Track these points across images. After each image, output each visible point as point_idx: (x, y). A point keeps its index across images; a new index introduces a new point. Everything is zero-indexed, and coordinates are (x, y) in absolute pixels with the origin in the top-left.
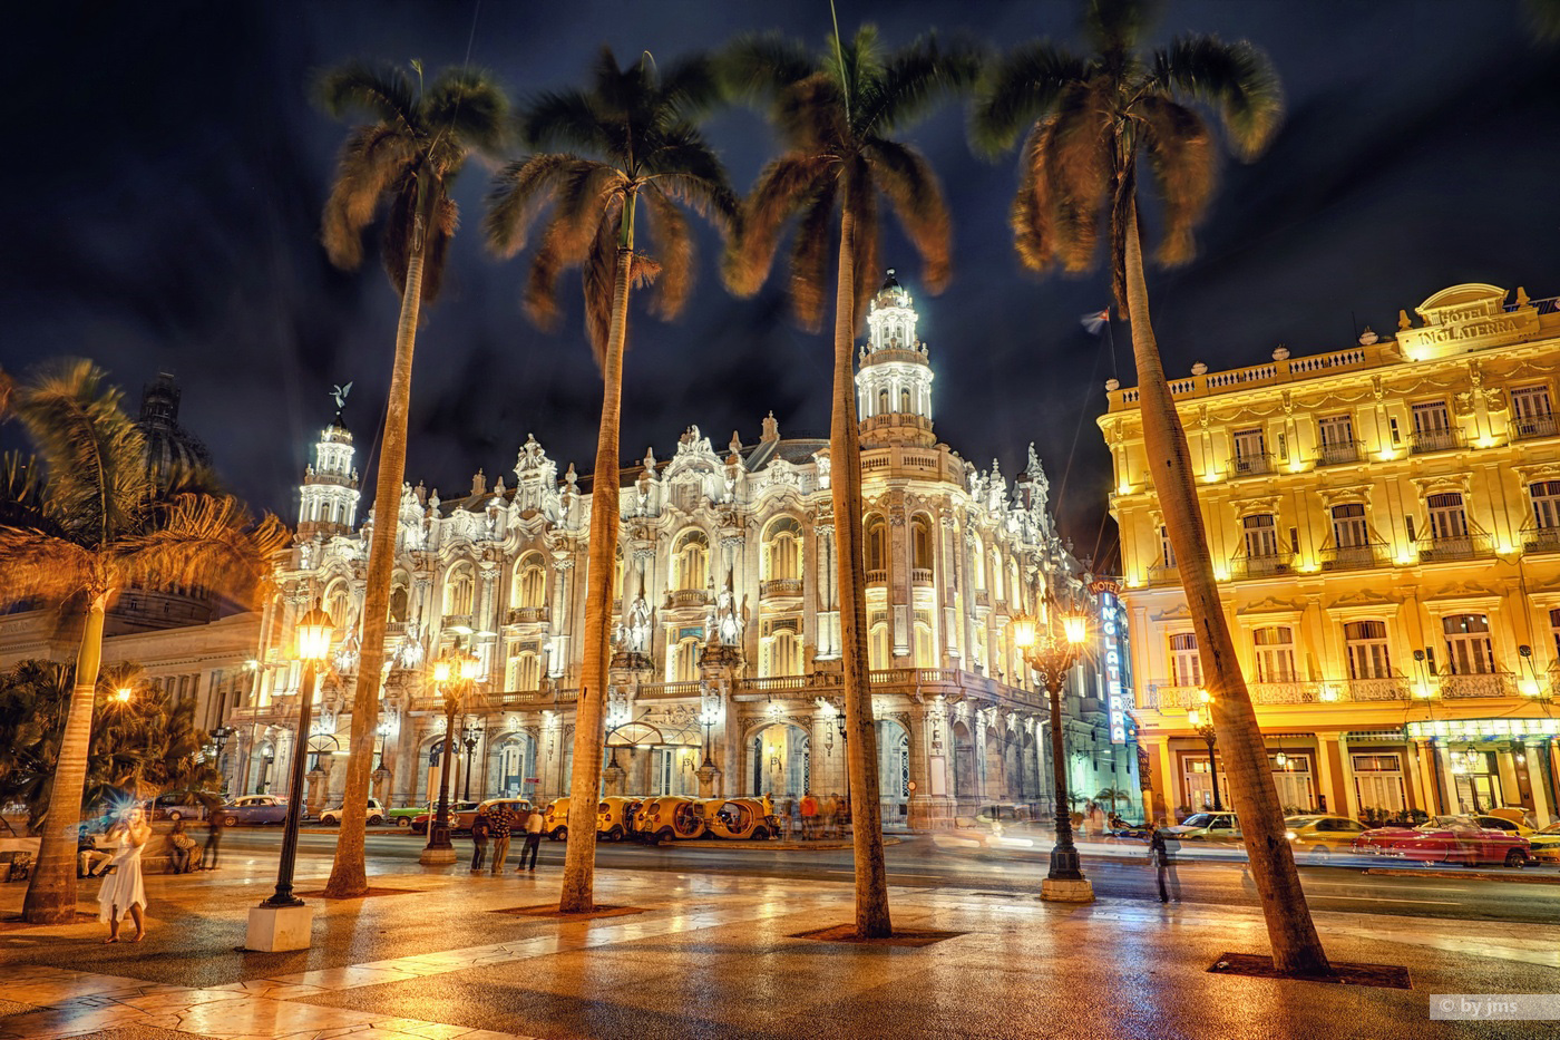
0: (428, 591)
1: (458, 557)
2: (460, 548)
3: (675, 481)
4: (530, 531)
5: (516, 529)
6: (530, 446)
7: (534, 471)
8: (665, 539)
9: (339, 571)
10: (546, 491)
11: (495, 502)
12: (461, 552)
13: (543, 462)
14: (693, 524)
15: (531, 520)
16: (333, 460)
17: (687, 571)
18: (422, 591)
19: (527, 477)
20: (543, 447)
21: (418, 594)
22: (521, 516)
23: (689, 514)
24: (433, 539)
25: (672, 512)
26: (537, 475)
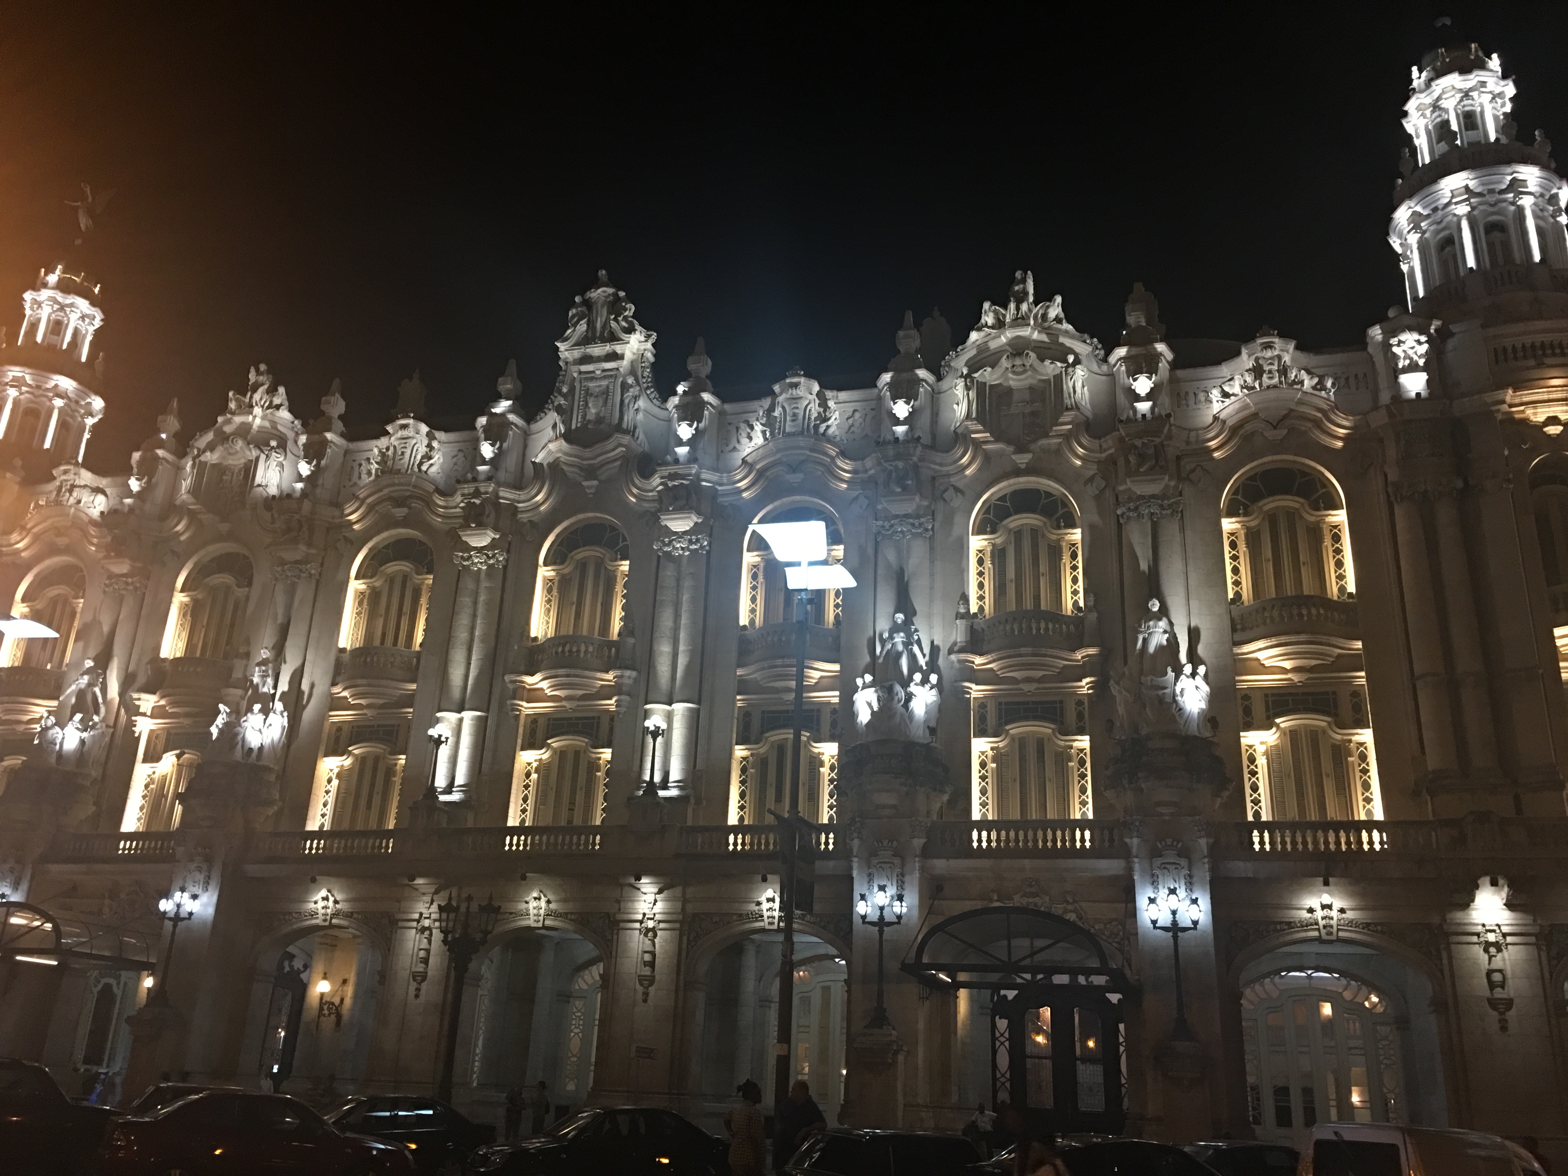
0: (304, 591)
1: (388, 523)
2: (399, 502)
3: (986, 375)
4: (590, 472)
5: (555, 465)
6: (599, 294)
7: (607, 348)
8: (957, 501)
9: (62, 541)
10: (633, 392)
11: (503, 406)
12: (400, 512)
13: (630, 330)
14: (1030, 471)
15: (598, 448)
16: (57, 327)
17: (1011, 573)
18: (291, 592)
19: (586, 359)
20: (630, 299)
21: (280, 599)
22: (567, 437)
23: (1021, 449)
24: (328, 481)
25: (977, 444)
26: (615, 356)
